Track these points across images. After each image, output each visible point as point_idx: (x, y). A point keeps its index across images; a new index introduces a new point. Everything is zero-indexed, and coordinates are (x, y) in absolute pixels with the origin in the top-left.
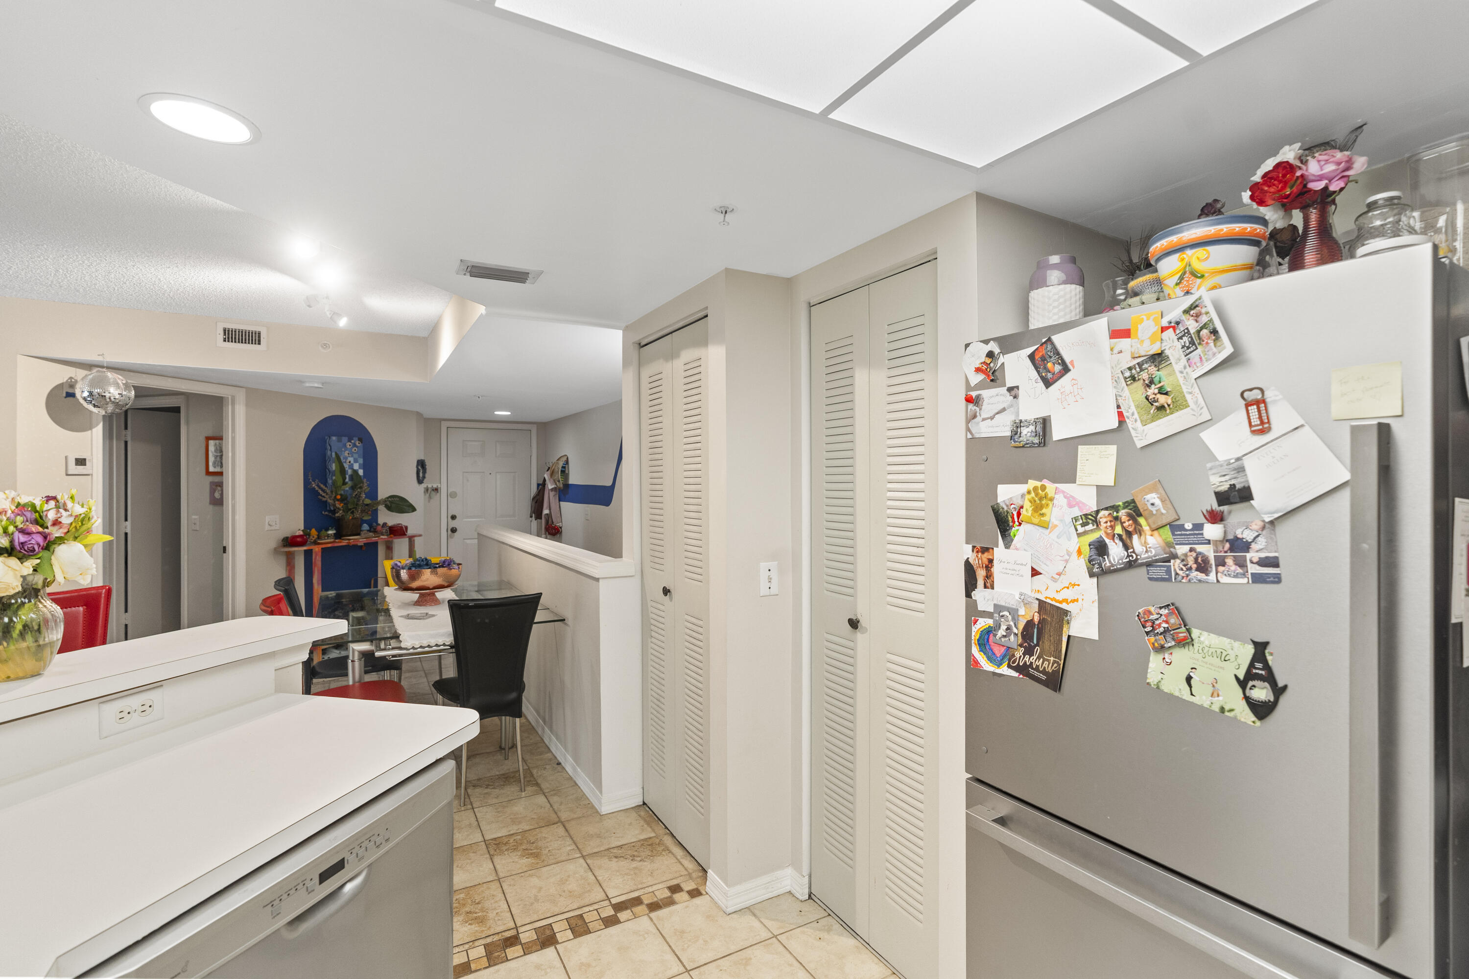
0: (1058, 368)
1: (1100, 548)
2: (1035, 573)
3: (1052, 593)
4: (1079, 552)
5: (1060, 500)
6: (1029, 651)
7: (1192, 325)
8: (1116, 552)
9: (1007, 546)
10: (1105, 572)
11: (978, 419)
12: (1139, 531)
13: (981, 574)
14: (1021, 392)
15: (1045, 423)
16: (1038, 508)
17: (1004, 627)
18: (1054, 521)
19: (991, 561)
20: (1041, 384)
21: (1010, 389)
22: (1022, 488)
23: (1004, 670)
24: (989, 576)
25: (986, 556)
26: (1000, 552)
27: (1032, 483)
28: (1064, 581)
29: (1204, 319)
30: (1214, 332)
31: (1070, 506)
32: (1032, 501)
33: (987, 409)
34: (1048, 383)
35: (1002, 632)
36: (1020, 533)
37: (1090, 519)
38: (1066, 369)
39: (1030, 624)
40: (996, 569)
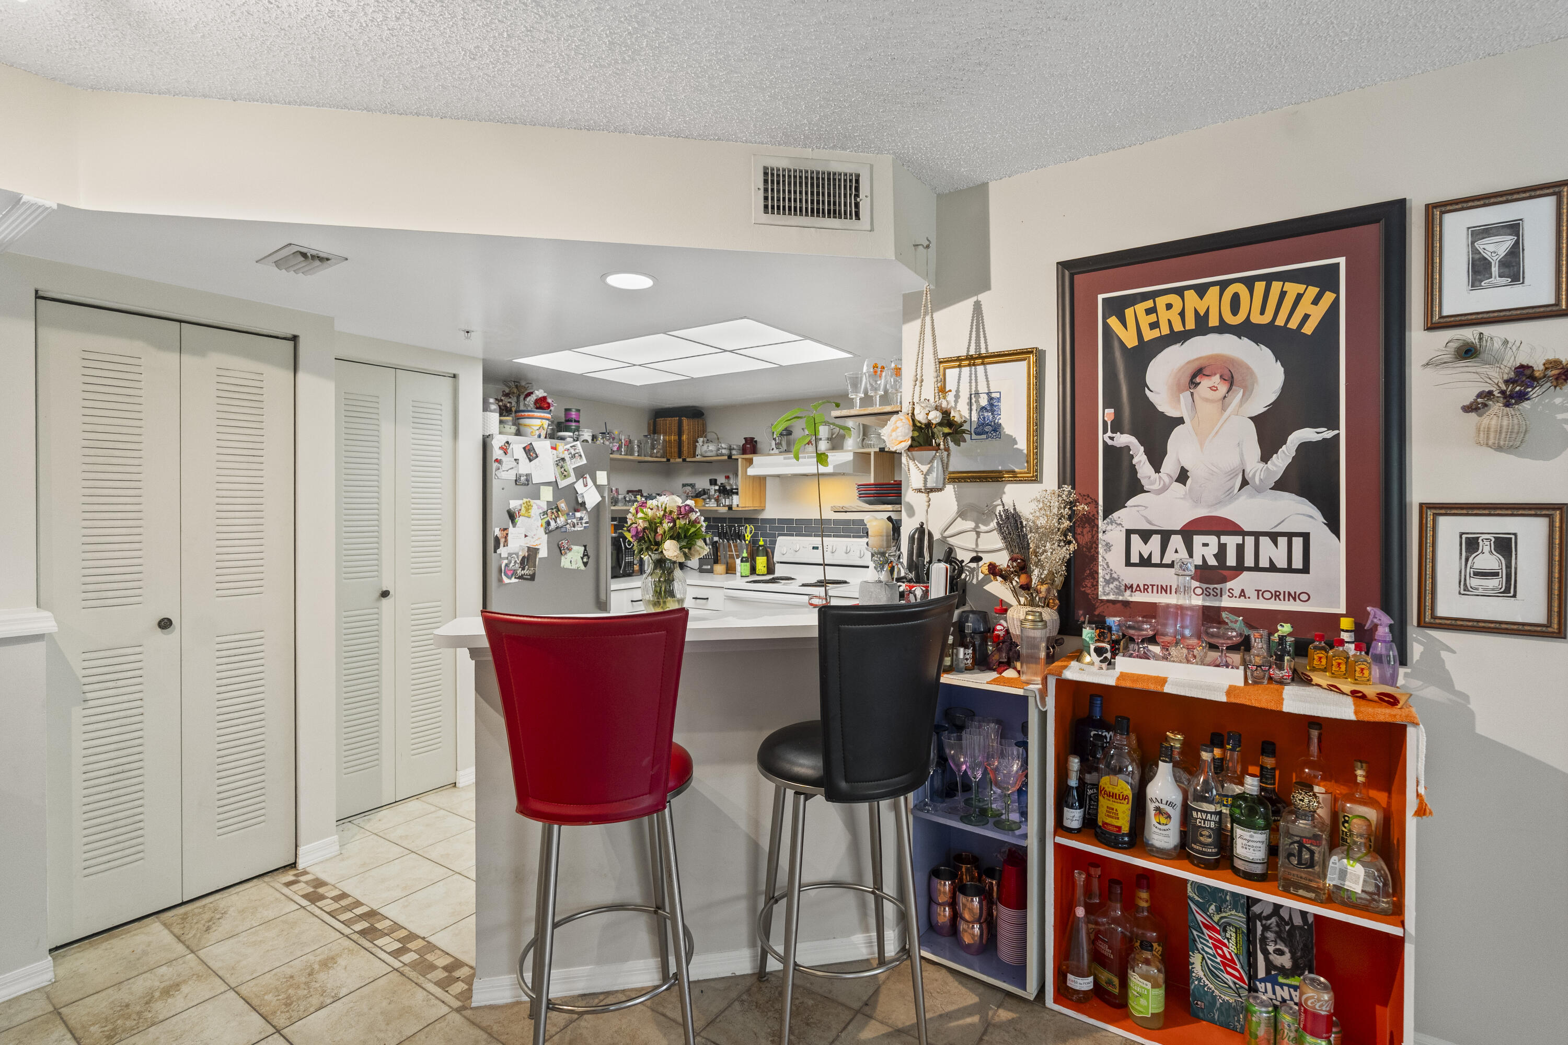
0: (534, 455)
1: (548, 523)
2: (526, 536)
3: (532, 543)
4: (542, 525)
5: (535, 507)
6: (523, 569)
7: (573, 452)
8: (553, 525)
9: (514, 526)
10: (550, 532)
11: (500, 470)
12: (559, 516)
13: (502, 541)
14: (520, 462)
15: (528, 476)
16: (527, 510)
17: (513, 562)
18: (533, 515)
19: (507, 534)
20: (528, 460)
21: (515, 460)
22: (520, 502)
23: (514, 580)
24: (506, 541)
25: (506, 532)
26: (511, 530)
27: (525, 500)
28: (536, 538)
29: (577, 451)
30: (581, 456)
31: (538, 508)
32: (525, 507)
33: (505, 466)
34: (530, 460)
35: (512, 564)
36: (520, 521)
37: (545, 513)
38: (537, 456)
39: (524, 557)
40: (509, 538)
